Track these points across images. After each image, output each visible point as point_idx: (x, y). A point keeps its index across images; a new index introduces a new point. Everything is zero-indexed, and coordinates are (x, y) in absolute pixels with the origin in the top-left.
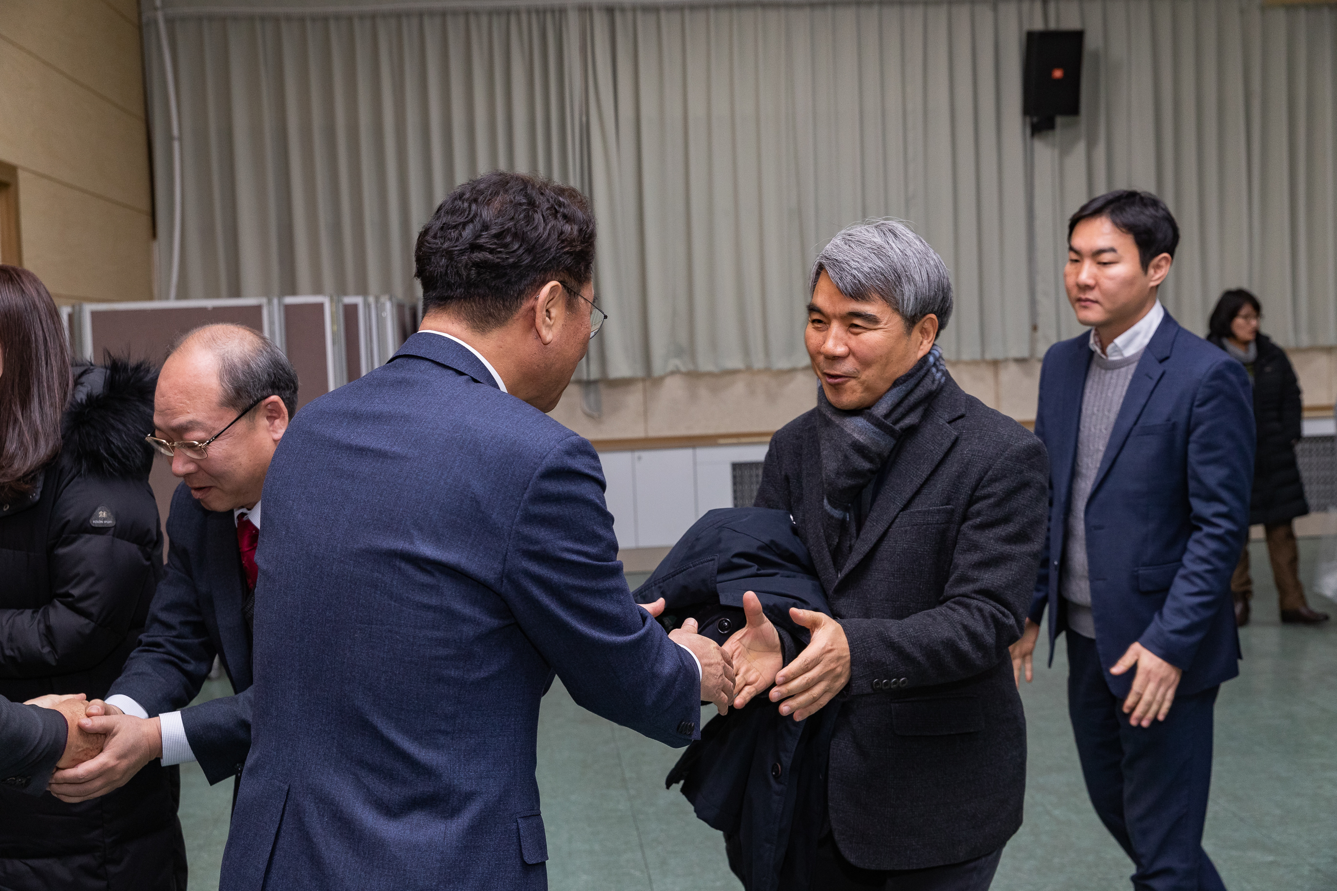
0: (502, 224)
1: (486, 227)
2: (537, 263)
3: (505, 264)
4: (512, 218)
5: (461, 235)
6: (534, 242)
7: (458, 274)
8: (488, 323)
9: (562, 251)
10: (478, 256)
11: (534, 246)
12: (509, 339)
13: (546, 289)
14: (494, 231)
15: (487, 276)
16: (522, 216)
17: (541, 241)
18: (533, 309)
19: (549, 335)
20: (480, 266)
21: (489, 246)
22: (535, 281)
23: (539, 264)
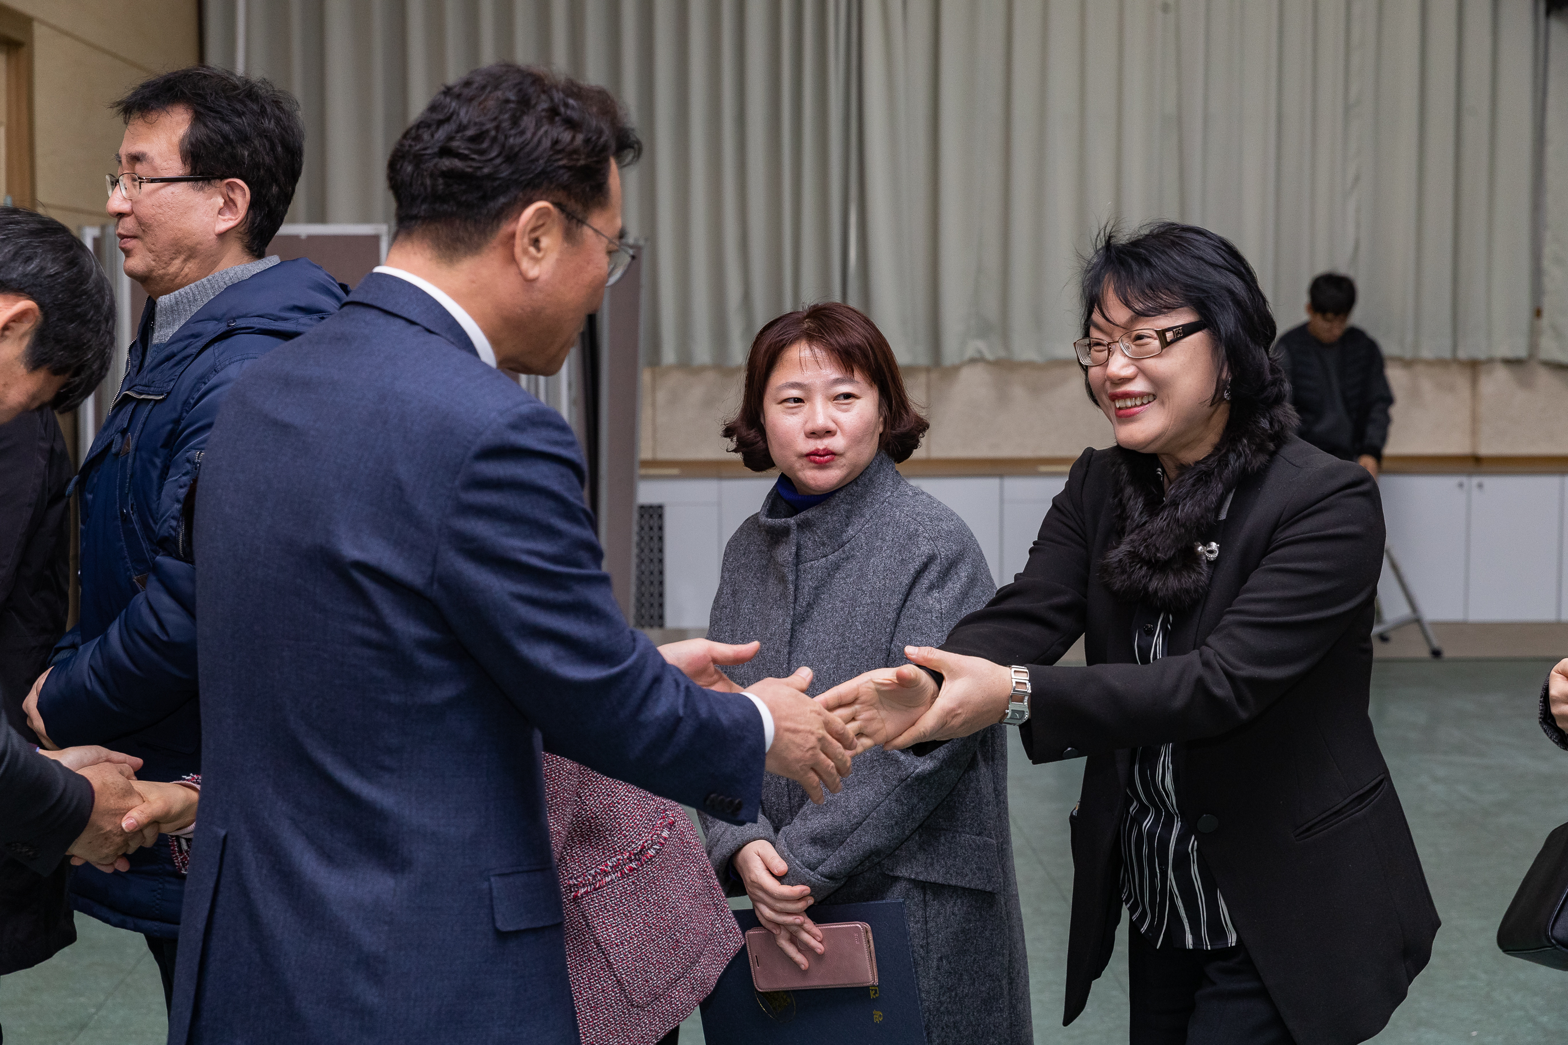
0: (482, 124)
1: (461, 128)
2: (521, 176)
3: (479, 173)
4: (495, 119)
5: (432, 136)
6: (517, 149)
7: (422, 184)
8: (456, 249)
9: (556, 164)
10: (446, 163)
11: (516, 154)
12: (485, 272)
13: (530, 211)
14: (470, 132)
15: (455, 188)
16: (506, 116)
17: (528, 149)
18: (513, 236)
19: (533, 272)
20: (450, 175)
21: (461, 151)
22: (516, 198)
23: (523, 178)
